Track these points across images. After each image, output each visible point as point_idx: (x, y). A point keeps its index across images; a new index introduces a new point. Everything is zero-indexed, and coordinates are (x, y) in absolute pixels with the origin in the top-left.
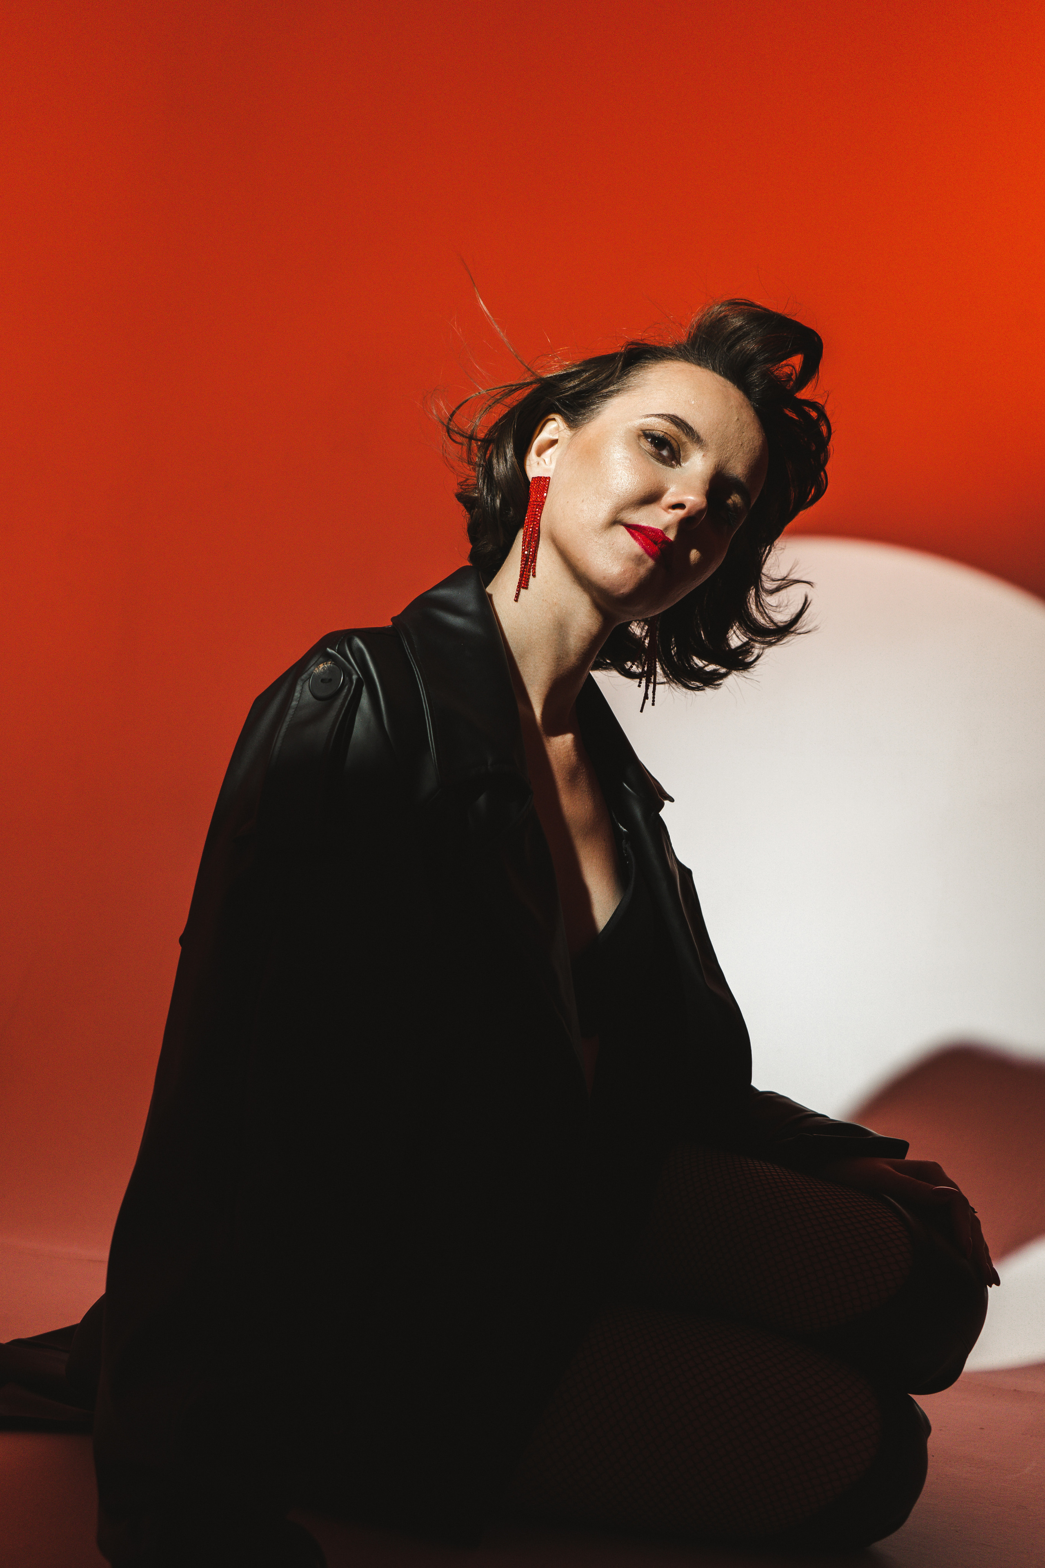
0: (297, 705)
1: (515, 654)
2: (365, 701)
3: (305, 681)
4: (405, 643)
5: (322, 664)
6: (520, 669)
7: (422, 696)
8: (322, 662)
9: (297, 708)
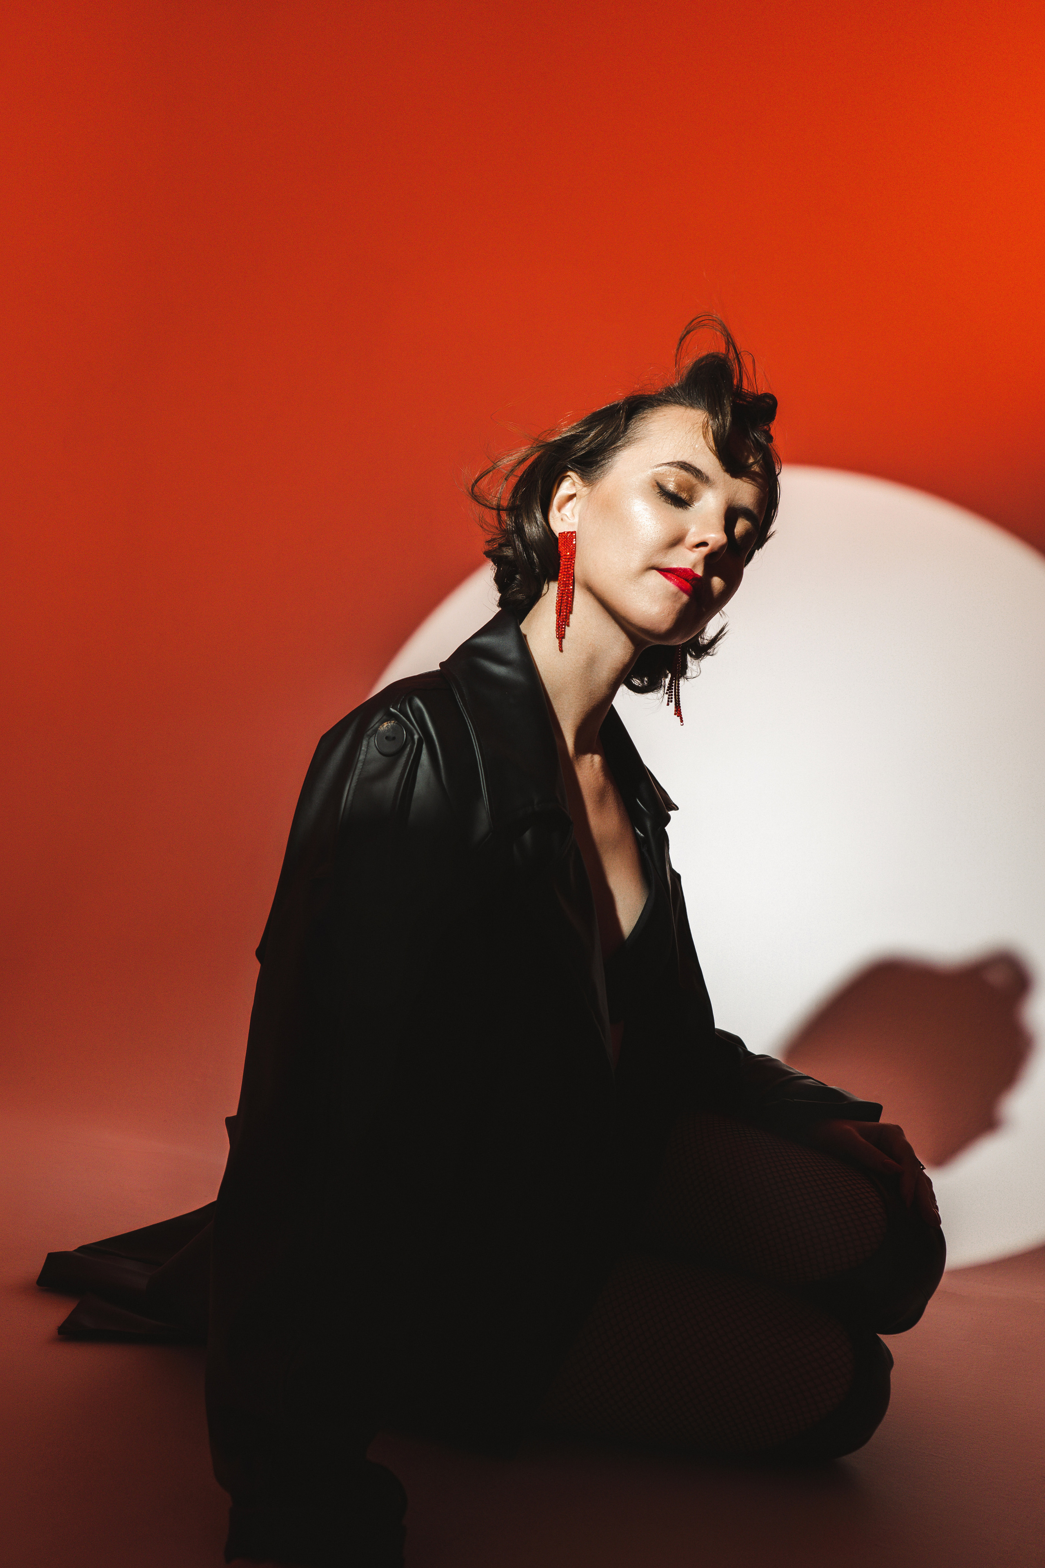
0: (365, 759)
1: (550, 695)
2: (425, 757)
3: (371, 737)
4: (458, 696)
5: (386, 723)
6: (555, 706)
7: (475, 747)
8: (386, 721)
9: (365, 762)
